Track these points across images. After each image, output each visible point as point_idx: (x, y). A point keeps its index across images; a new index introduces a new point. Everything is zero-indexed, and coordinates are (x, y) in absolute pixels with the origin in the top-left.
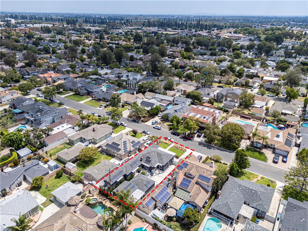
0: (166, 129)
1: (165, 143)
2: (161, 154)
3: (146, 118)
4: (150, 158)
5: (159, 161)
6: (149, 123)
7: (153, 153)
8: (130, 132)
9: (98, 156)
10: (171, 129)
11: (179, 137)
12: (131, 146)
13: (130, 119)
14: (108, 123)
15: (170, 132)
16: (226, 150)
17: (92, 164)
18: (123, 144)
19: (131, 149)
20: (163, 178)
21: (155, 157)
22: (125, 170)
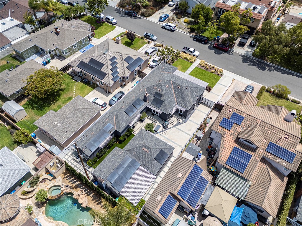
0: (183, 31)
1: (185, 58)
2: (181, 86)
3: (149, 10)
4: (161, 95)
5: (179, 102)
6: (154, 18)
7: (167, 86)
8: (121, 35)
9: (68, 84)
10: (192, 30)
11: (206, 46)
12: (125, 68)
13: (121, 9)
14: (84, 19)
15: (191, 37)
16: (292, 72)
17: (56, 102)
18: (110, 62)
19: (126, 74)
20: (186, 133)
21: (171, 92)
22: (115, 121)
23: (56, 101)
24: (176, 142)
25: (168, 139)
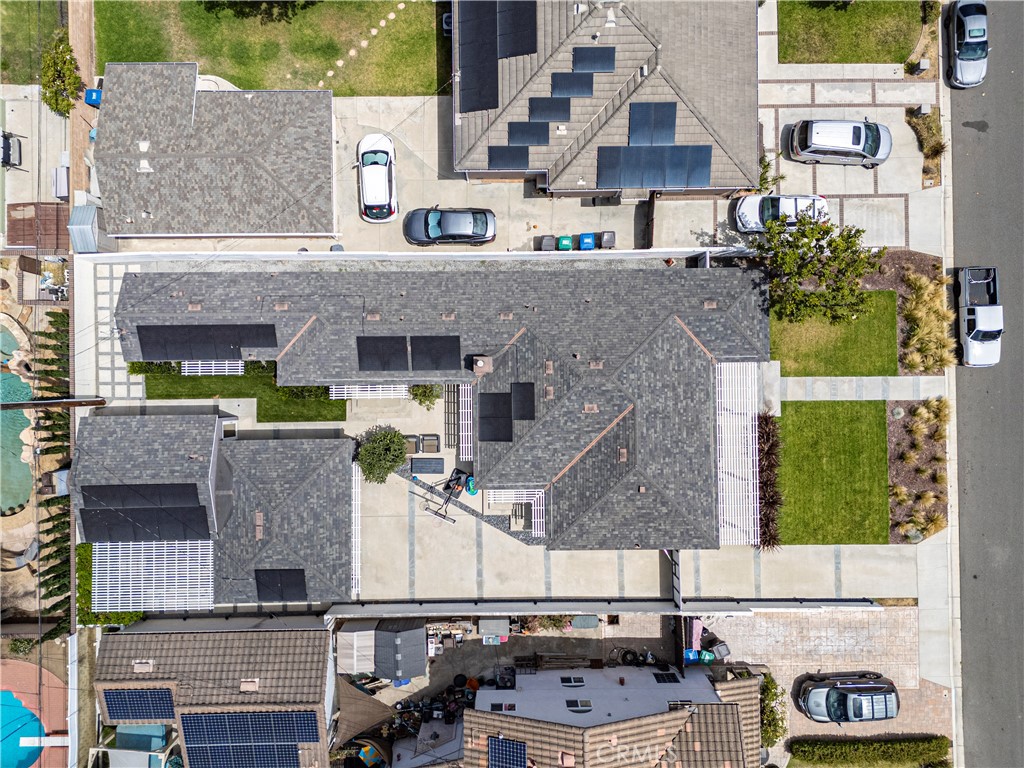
2: (631, 465)
5: (559, 495)
7: (592, 409)
12: (594, 146)
18: (564, 63)
19: (565, 177)
20: (480, 573)
21: (577, 439)
22: (299, 335)
23: (280, 14)
24: (417, 562)
25: (412, 529)
